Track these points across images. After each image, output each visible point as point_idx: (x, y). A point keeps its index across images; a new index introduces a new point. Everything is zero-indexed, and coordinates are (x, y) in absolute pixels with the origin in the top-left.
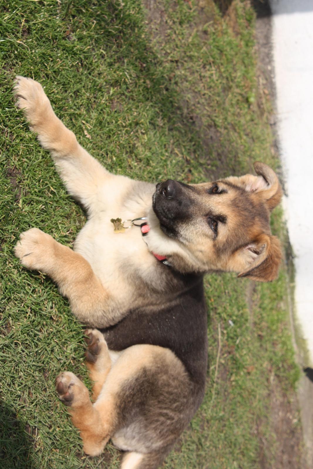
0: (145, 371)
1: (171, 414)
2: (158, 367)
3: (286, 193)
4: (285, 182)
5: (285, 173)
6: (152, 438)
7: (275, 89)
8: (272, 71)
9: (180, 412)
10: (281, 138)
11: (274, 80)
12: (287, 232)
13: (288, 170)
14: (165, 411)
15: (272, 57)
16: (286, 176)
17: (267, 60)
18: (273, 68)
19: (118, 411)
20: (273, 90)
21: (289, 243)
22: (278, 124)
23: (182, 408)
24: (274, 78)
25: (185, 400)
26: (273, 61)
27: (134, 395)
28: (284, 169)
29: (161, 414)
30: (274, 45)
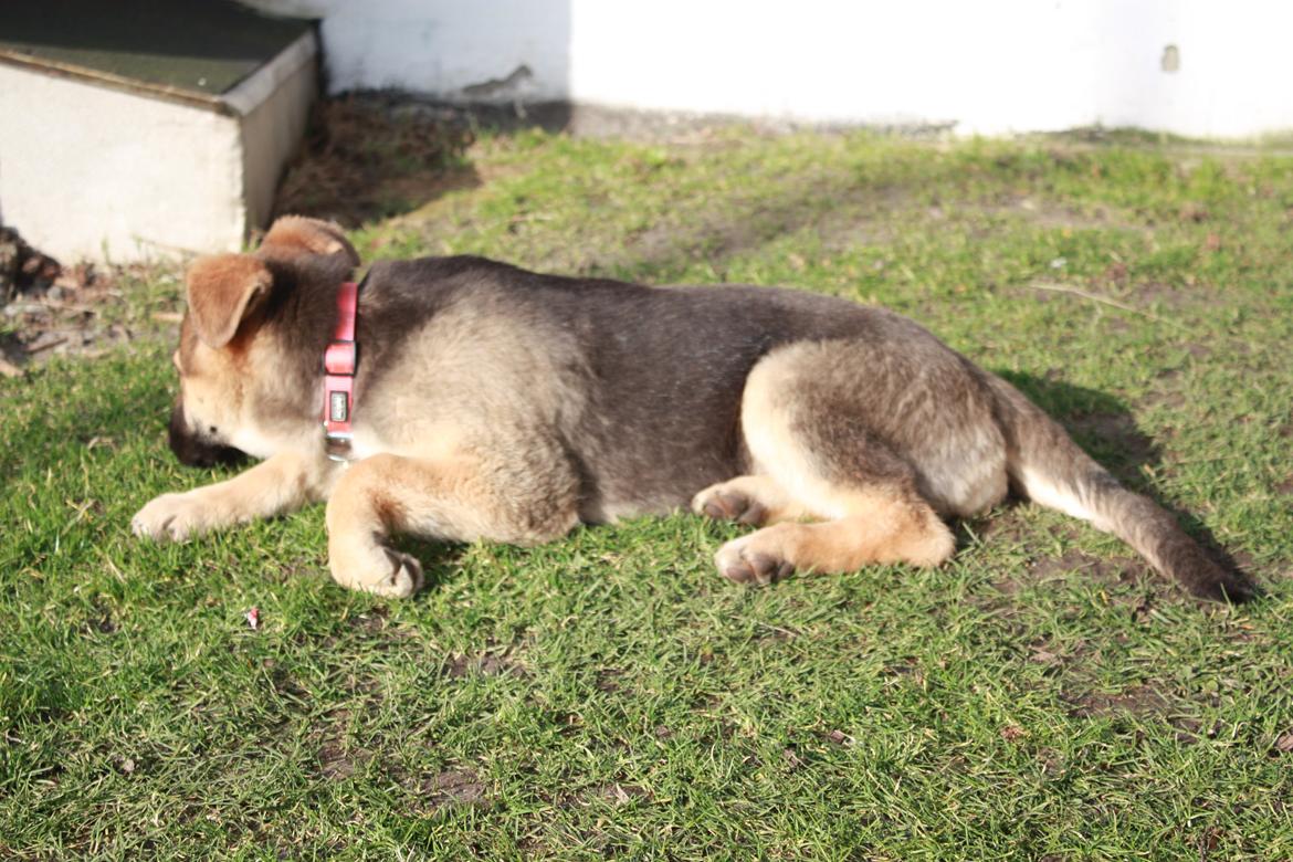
0: (800, 426)
1: (909, 397)
2: (798, 398)
3: (948, 123)
4: (924, 122)
5: (903, 120)
7: (719, 116)
8: (682, 117)
9: (910, 377)
10: (825, 119)
11: (701, 116)
12: (1039, 133)
14: (901, 406)
15: (651, 112)
17: (656, 124)
18: (675, 113)
19: (867, 484)
21: (1065, 133)
23: (903, 372)
24: (695, 114)
25: (888, 359)
26: (661, 112)
27: (843, 453)
29: (906, 416)
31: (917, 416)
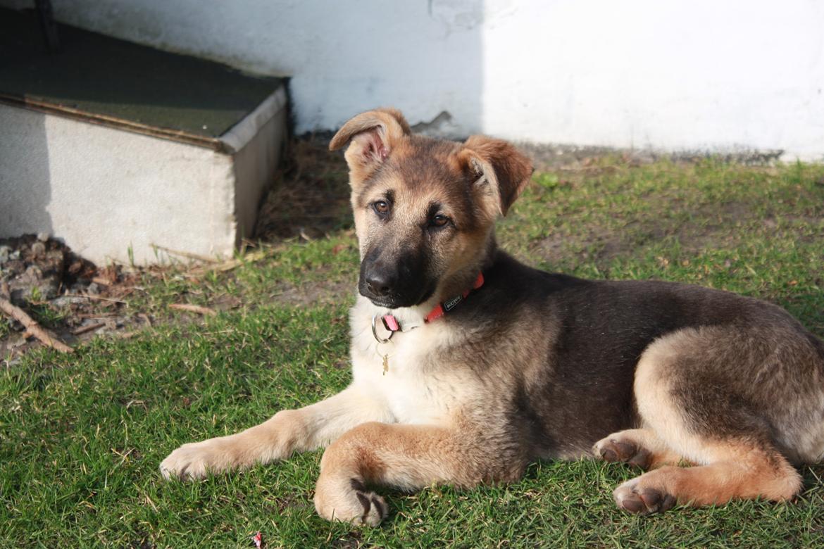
1: (765, 368)
3: (776, 152)
4: (756, 152)
5: (740, 151)
6: (804, 407)
7: (595, 148)
8: (566, 149)
9: (767, 353)
10: (678, 150)
11: (581, 149)
13: (735, 145)
14: (758, 375)
15: (543, 146)
16: (746, 149)
17: (547, 155)
18: (561, 146)
20: (598, 151)
22: (655, 150)
24: (577, 147)
25: (751, 340)
26: (550, 145)
27: (711, 412)
28: (732, 151)
30: (525, 141)
31: (770, 384)
